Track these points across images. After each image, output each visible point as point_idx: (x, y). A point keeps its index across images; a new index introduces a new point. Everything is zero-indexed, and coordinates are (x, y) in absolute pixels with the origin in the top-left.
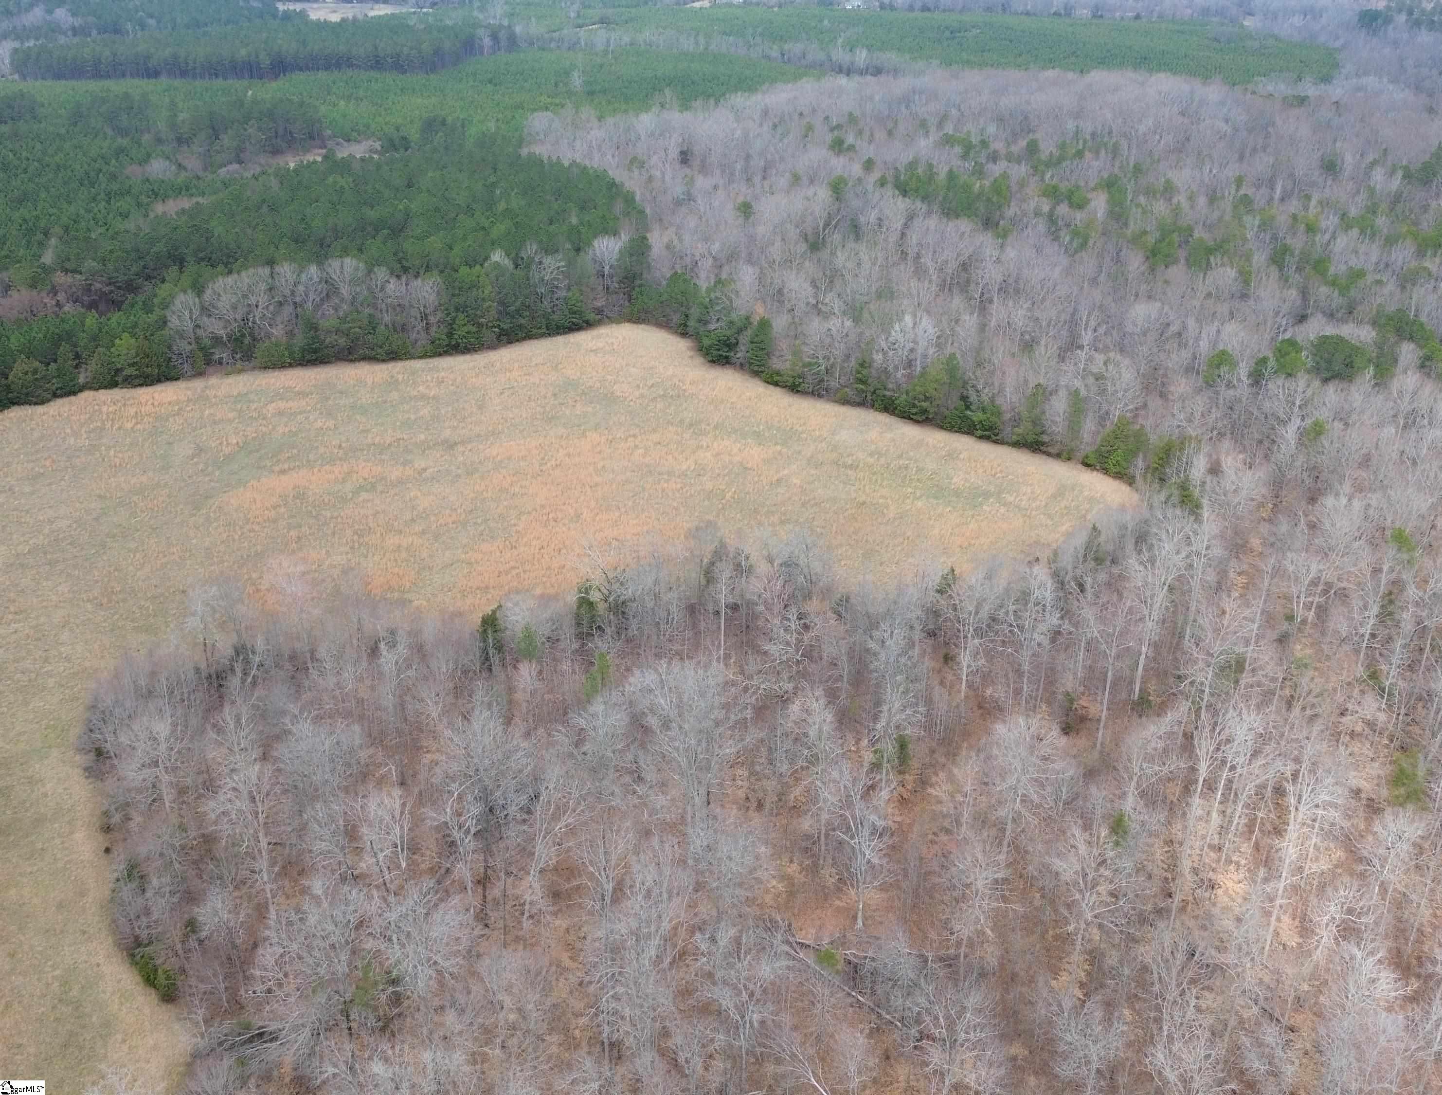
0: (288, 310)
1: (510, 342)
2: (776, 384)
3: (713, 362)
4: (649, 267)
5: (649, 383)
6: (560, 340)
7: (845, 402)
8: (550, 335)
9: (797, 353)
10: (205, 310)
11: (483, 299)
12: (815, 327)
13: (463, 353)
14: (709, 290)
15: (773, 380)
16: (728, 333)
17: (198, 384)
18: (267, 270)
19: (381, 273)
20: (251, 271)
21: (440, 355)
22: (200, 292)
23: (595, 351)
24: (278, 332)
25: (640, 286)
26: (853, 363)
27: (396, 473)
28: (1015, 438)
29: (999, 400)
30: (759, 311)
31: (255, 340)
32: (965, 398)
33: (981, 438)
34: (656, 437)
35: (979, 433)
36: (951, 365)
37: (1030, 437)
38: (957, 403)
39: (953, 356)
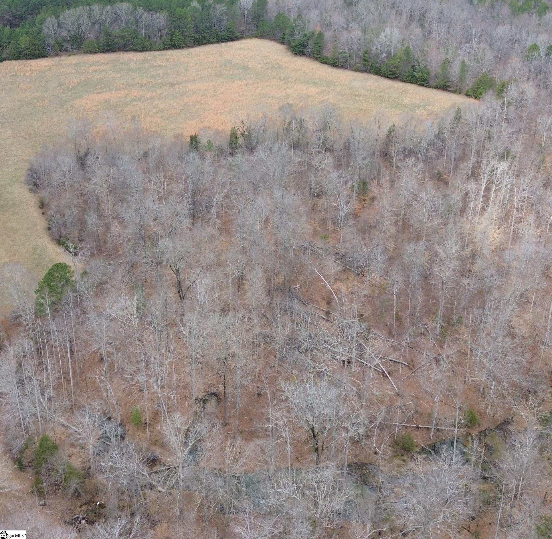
0: (97, 27)
1: (199, 45)
2: (325, 63)
3: (296, 54)
4: (267, 12)
5: (265, 62)
6: (223, 44)
7: (358, 70)
8: (218, 42)
9: (335, 47)
10: (59, 25)
11: (187, 24)
12: (345, 36)
13: (177, 49)
14: (295, 20)
15: (324, 62)
16: (303, 39)
17: (56, 59)
18: (88, 8)
19: (140, 10)
20: (81, 7)
21: (167, 49)
22: (57, 17)
23: (240, 49)
24: (92, 36)
25: (262, 21)
26: (362, 52)
27: (149, 95)
28: (435, 84)
29: (429, 67)
30: (318, 29)
31: (82, 40)
32: (413, 67)
33: (420, 85)
34: (268, 84)
35: (419, 82)
36: (407, 52)
37: (442, 84)
38: (410, 69)
39: (408, 47)
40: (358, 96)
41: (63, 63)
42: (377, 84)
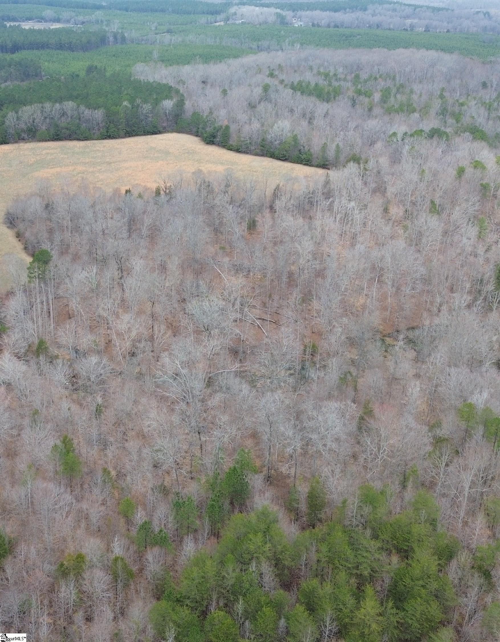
0: (48, 120)
1: (130, 136)
2: (231, 150)
3: (207, 143)
4: (184, 111)
5: (183, 149)
6: (149, 136)
7: (257, 155)
8: (145, 135)
9: (239, 137)
10: (18, 119)
11: (120, 119)
12: (246, 129)
13: (112, 139)
14: (207, 116)
15: (230, 149)
16: (214, 131)
17: (16, 145)
18: (41, 105)
19: (82, 108)
20: (36, 105)
21: (103, 139)
22: (17, 112)
23: (162, 140)
24: (44, 128)
25: (181, 119)
26: (260, 140)
27: (91, 170)
28: (317, 163)
29: (312, 150)
30: (226, 123)
31: (36, 130)
32: (300, 150)
33: (305, 165)
34: (184, 163)
35: (304, 163)
36: (295, 138)
37: (322, 163)
38: (297, 153)
39: (296, 135)
40: (255, 172)
41: (22, 147)
42: (271, 164)
